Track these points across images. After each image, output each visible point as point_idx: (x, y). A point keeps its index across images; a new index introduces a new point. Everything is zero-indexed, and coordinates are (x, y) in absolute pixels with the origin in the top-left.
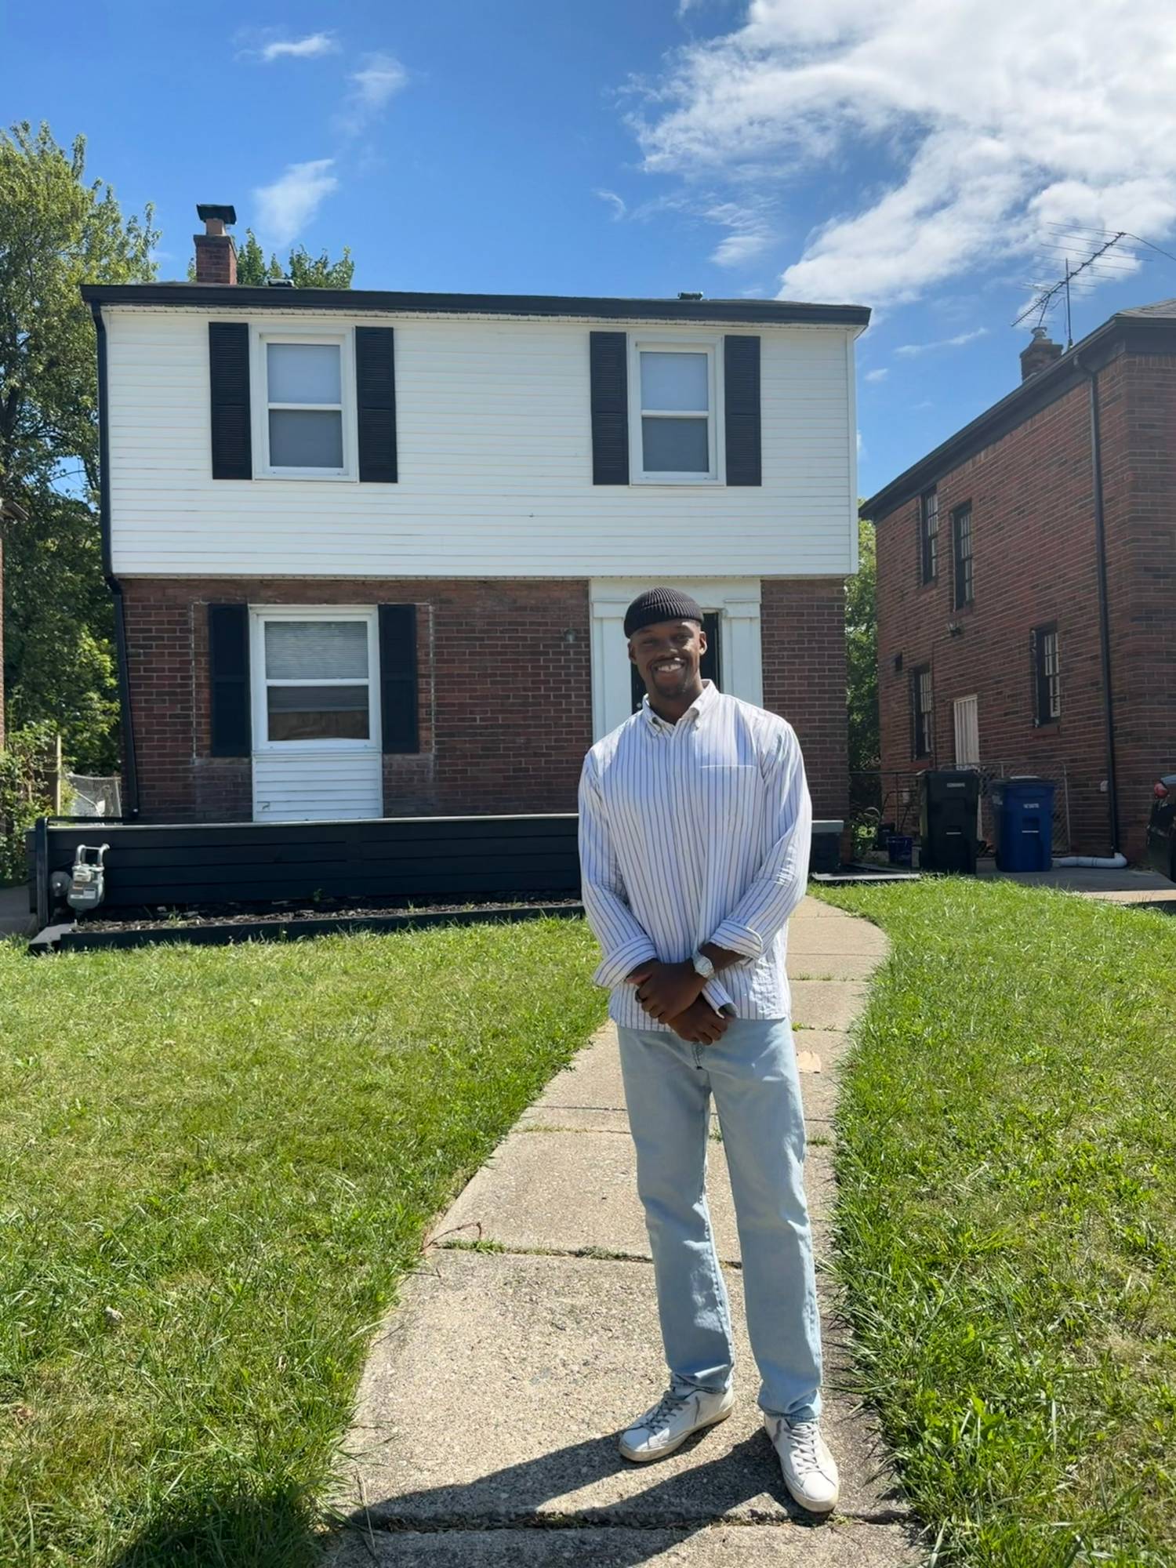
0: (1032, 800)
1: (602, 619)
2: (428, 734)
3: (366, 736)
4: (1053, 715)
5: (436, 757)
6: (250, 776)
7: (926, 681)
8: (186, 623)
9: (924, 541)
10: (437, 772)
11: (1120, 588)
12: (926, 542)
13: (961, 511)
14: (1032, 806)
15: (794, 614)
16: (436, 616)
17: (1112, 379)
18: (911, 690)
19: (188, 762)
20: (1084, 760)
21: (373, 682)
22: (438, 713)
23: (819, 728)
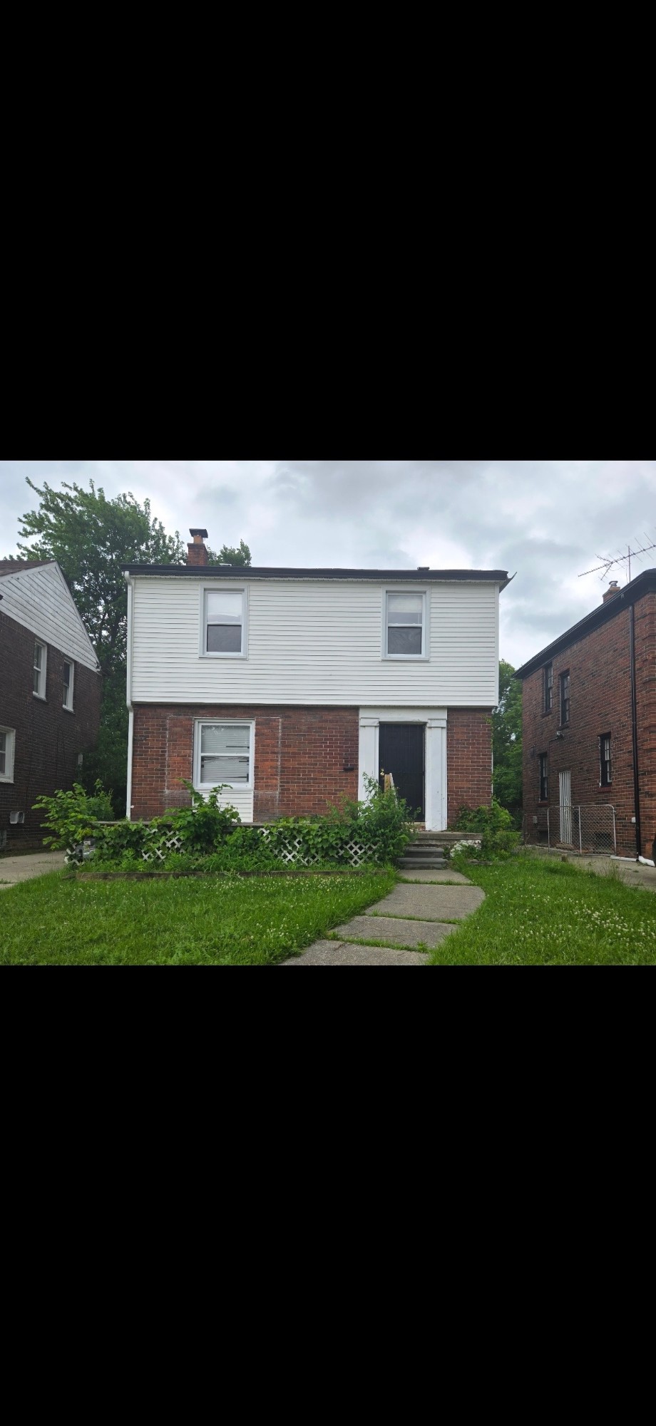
1: (364, 726)
2: (276, 782)
3: (247, 781)
4: (609, 781)
5: (280, 793)
6: (191, 800)
7: (546, 761)
8: (165, 725)
9: (546, 690)
10: (280, 801)
11: (644, 716)
13: (564, 675)
15: (465, 726)
16: (283, 724)
17: (642, 606)
18: (538, 766)
19: (163, 792)
20: (624, 805)
21: (251, 755)
22: (282, 772)
23: (476, 785)
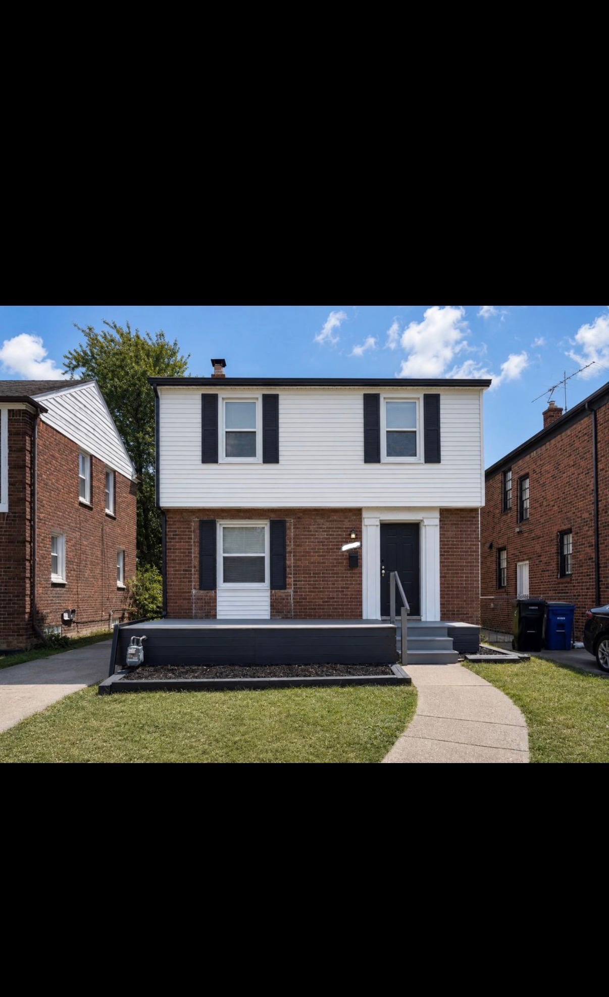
0: (562, 615)
1: (367, 526)
2: (290, 580)
3: (263, 580)
4: (567, 573)
5: (294, 592)
6: (215, 599)
7: (504, 555)
8: (190, 528)
10: (293, 599)
11: (606, 512)
12: (505, 493)
13: (522, 479)
14: (561, 618)
15: (454, 524)
16: (294, 525)
17: (605, 413)
18: (496, 558)
19: (190, 592)
20: (584, 595)
21: (267, 555)
22: (295, 570)
23: (465, 580)
